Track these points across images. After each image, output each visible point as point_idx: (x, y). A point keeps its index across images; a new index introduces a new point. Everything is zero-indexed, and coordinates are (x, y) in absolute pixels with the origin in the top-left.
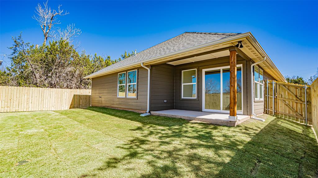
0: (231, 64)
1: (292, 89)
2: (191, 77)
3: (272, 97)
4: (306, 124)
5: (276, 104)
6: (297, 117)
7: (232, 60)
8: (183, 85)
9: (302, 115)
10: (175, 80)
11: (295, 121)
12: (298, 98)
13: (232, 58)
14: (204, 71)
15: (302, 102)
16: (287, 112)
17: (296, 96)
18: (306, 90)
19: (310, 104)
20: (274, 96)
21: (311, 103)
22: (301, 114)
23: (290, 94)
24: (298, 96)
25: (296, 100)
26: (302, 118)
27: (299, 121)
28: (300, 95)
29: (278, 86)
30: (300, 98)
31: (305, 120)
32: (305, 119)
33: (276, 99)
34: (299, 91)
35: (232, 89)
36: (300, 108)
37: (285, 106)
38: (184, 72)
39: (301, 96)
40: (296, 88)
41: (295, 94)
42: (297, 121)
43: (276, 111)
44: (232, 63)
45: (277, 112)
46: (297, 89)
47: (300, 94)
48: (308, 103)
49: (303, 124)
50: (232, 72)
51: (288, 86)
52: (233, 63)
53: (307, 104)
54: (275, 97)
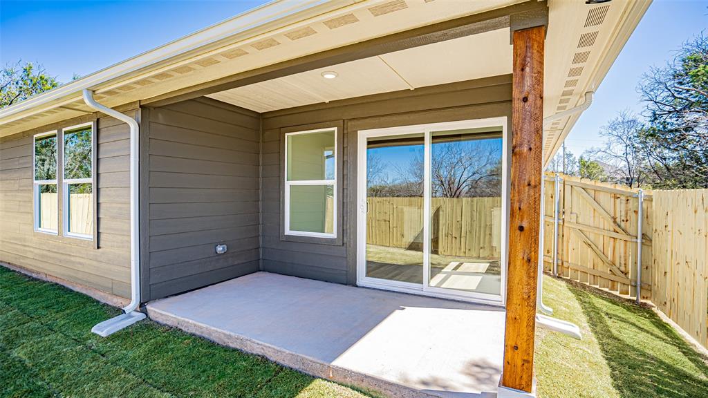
0: (518, 104)
1: (605, 200)
2: (322, 156)
3: (552, 221)
4: (635, 298)
5: (560, 240)
6: (613, 277)
7: (528, 81)
8: (288, 184)
9: (626, 274)
10: (261, 168)
11: (607, 290)
12: (619, 226)
13: (528, 69)
14: (363, 136)
15: (627, 238)
16: (590, 266)
17: (614, 219)
18: (642, 203)
19: (648, 243)
20: (559, 219)
21: (651, 241)
22: (623, 268)
23: (600, 214)
24: (618, 220)
25: (615, 231)
26: (627, 282)
27: (617, 291)
28: (623, 218)
29: (568, 188)
30: (623, 224)
31: (636, 286)
32: (633, 284)
33: (561, 227)
34: (623, 206)
35: (519, 247)
36: (622, 255)
37: (586, 246)
38: (293, 136)
39: (627, 221)
40: (616, 198)
41: (613, 215)
42: (613, 288)
43: (560, 263)
44: (525, 100)
45: (562, 263)
46: (618, 201)
47: (623, 213)
48: (644, 241)
49: (628, 297)
50: (525, 149)
51: (595, 191)
52: (531, 98)
53: (642, 243)
54: (561, 222)
